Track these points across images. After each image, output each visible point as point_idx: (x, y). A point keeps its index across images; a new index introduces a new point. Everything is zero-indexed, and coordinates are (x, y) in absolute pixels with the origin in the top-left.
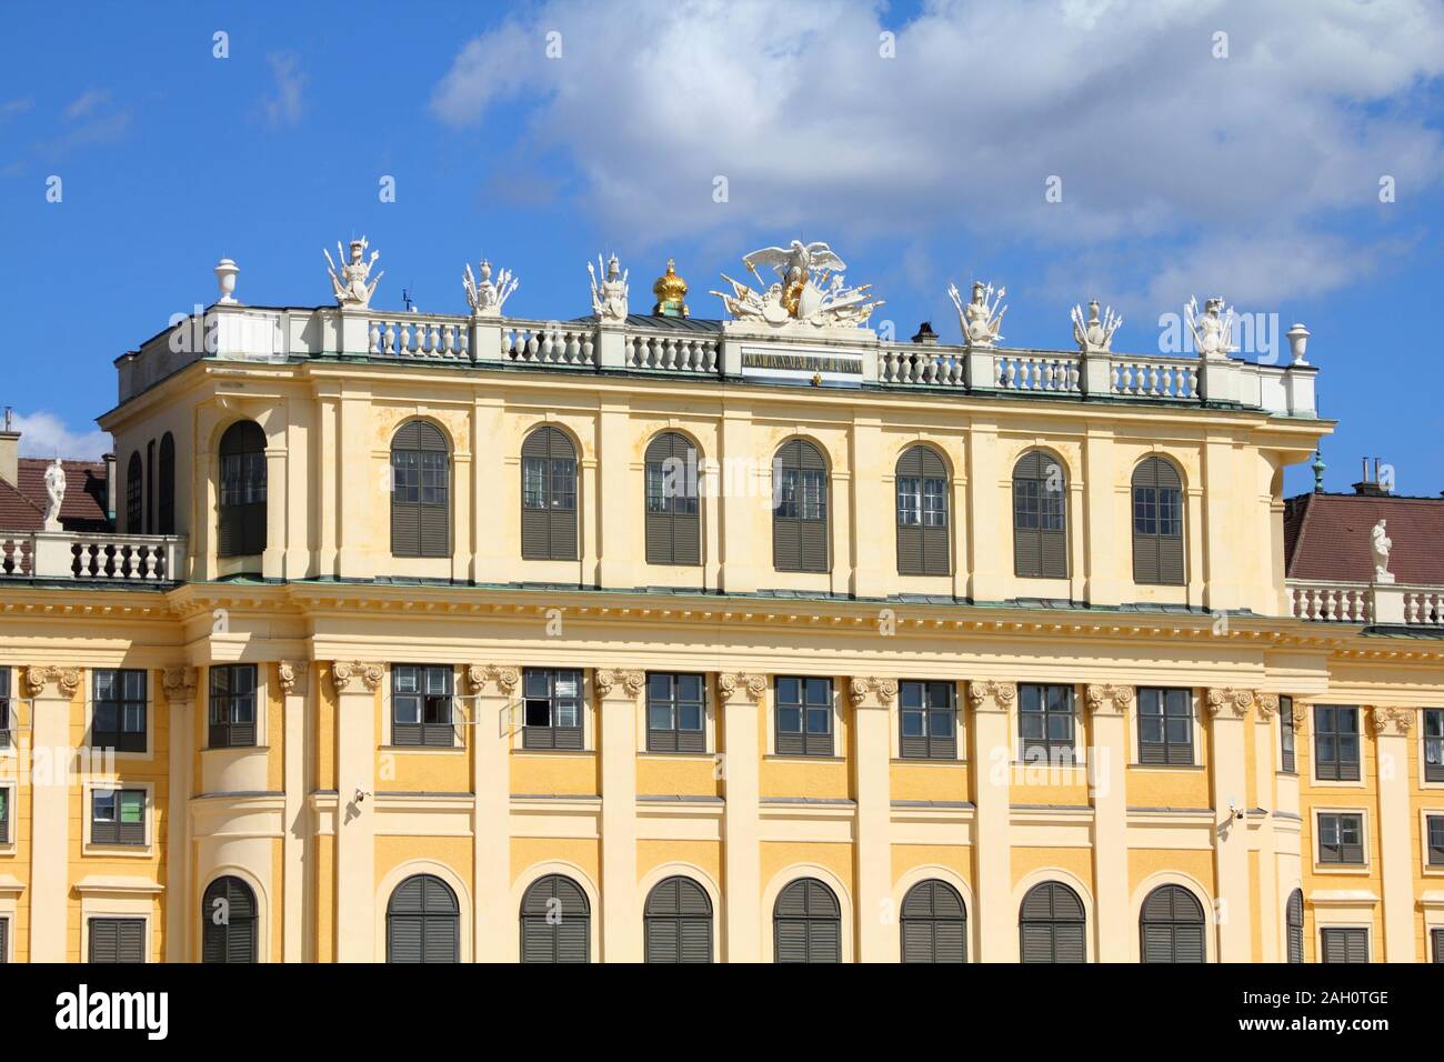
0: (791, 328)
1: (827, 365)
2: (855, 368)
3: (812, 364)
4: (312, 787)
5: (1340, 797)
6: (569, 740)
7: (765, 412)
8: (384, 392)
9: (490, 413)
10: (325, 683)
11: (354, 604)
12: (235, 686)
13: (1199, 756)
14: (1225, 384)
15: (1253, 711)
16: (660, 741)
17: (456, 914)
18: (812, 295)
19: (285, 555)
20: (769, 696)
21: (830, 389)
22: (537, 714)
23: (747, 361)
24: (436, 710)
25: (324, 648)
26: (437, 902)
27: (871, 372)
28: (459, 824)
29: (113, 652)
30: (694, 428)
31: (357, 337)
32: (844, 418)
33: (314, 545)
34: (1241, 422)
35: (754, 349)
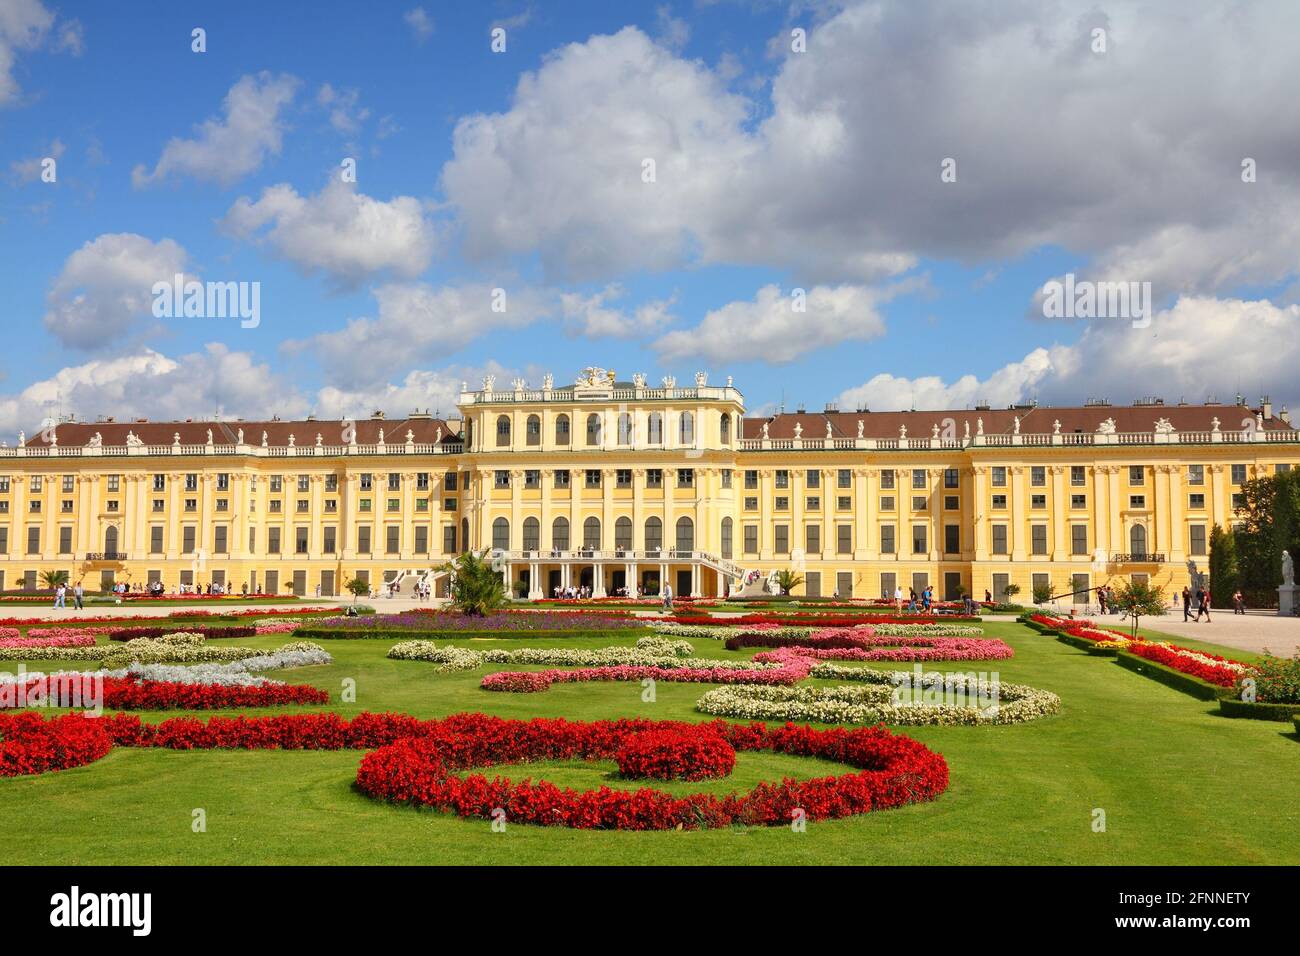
0: (591, 388)
1: (599, 396)
2: (606, 396)
3: (596, 396)
4: (477, 498)
5: (751, 493)
6: (536, 486)
7: (584, 409)
8: (494, 410)
9: (518, 413)
10: (478, 475)
11: (483, 457)
12: (466, 476)
13: (694, 485)
14: (703, 394)
15: (710, 473)
16: (558, 485)
17: (508, 526)
18: (596, 380)
19: (475, 447)
20: (584, 475)
21: (598, 401)
22: (529, 480)
23: (580, 396)
24: (506, 481)
25: (481, 468)
26: (504, 523)
27: (610, 397)
28: (509, 506)
29: (446, 470)
30: (567, 413)
31: (488, 398)
32: (603, 409)
33: (479, 444)
34: (709, 403)
35: (581, 393)
